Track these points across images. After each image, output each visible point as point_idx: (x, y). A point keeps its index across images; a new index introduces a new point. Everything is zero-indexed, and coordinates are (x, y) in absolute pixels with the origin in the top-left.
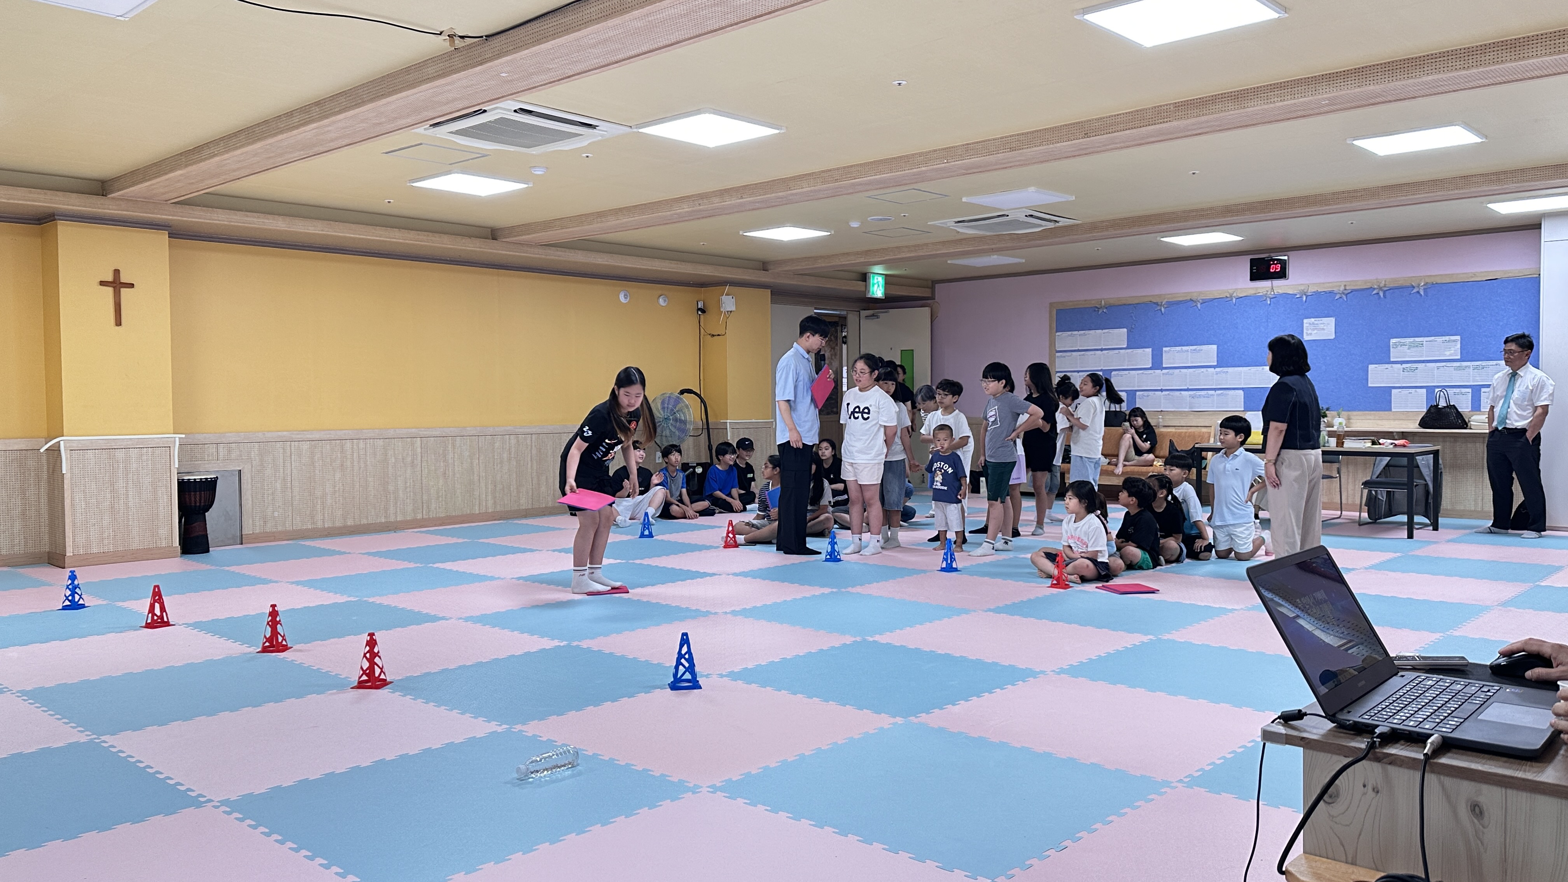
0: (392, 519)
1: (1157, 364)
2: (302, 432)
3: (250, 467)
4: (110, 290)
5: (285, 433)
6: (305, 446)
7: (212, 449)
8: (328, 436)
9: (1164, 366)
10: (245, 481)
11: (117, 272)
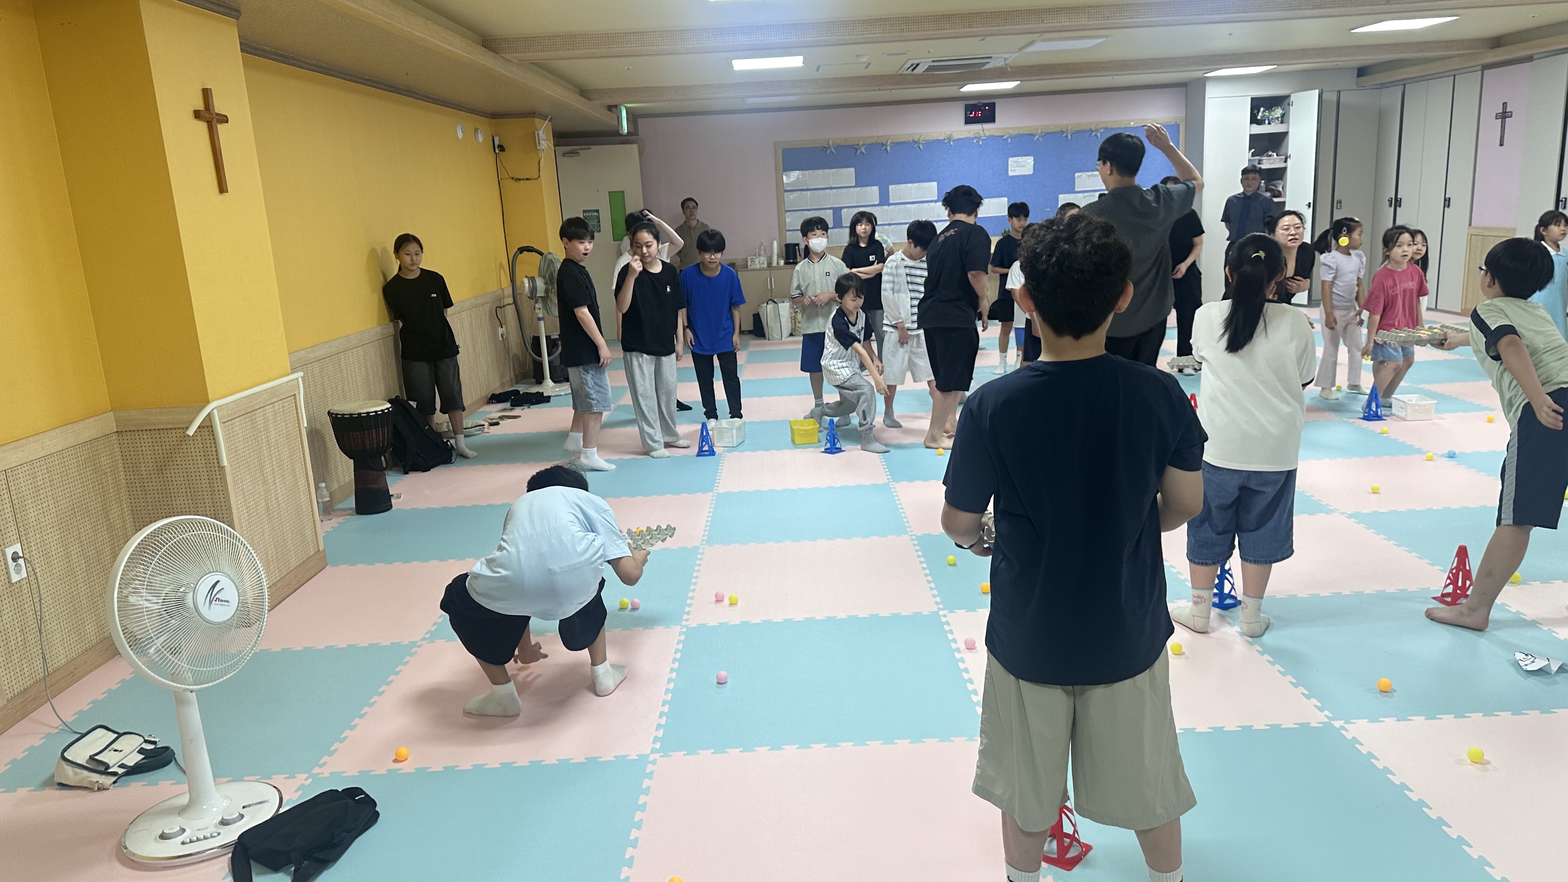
1: (884, 200)
9: (891, 202)
11: (207, 94)
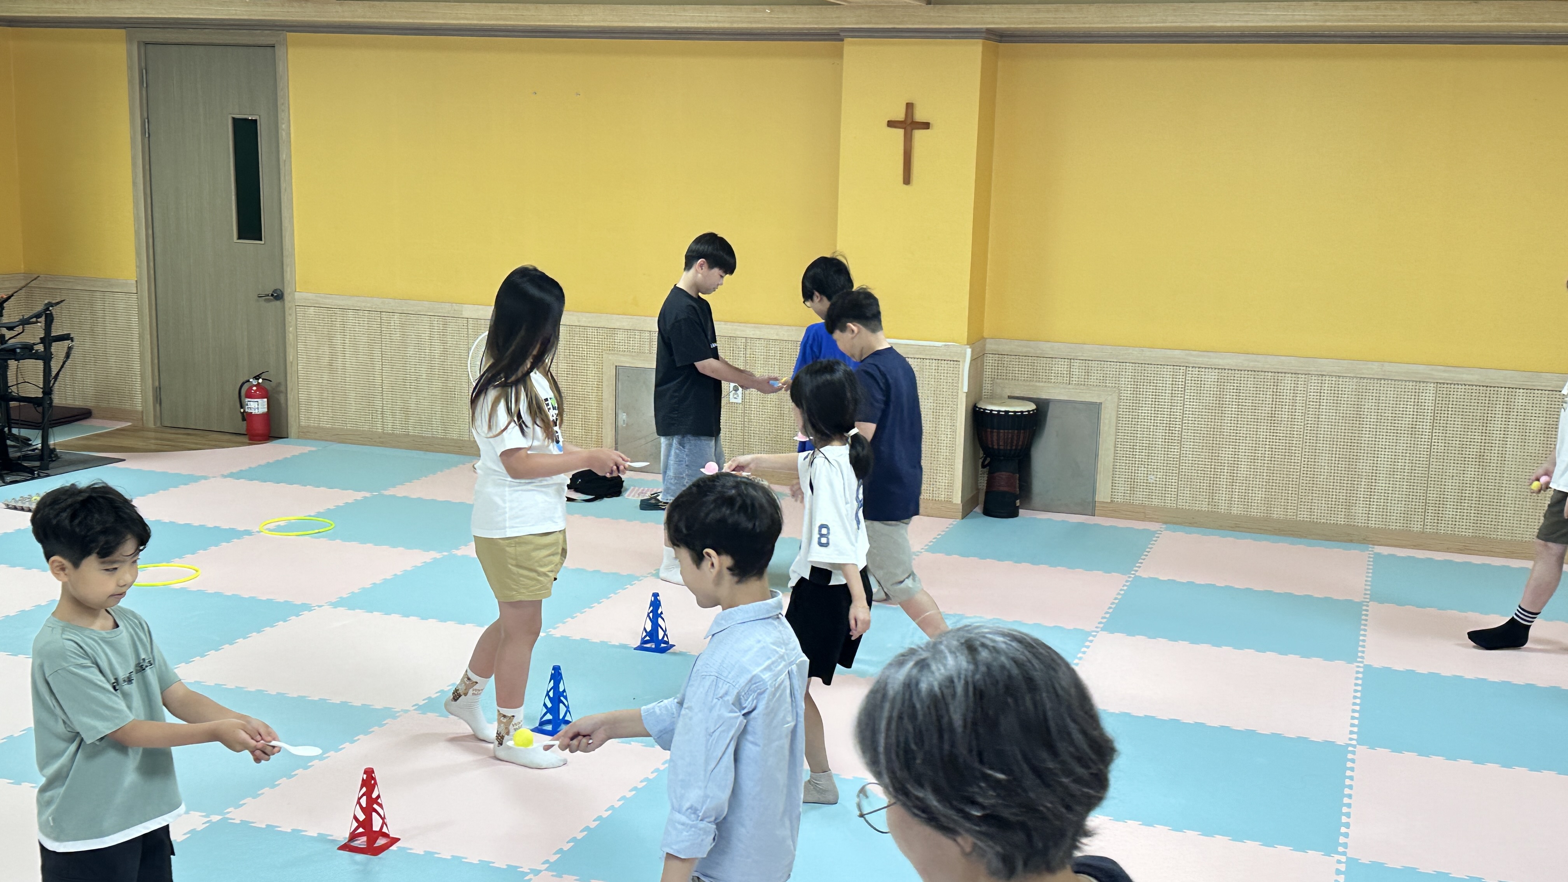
0: (1360, 521)
2: (1205, 353)
3: (1116, 400)
4: (900, 133)
5: (1177, 352)
6: (1211, 377)
7: (1061, 367)
8: (1252, 364)
10: (1107, 421)
11: (910, 107)
